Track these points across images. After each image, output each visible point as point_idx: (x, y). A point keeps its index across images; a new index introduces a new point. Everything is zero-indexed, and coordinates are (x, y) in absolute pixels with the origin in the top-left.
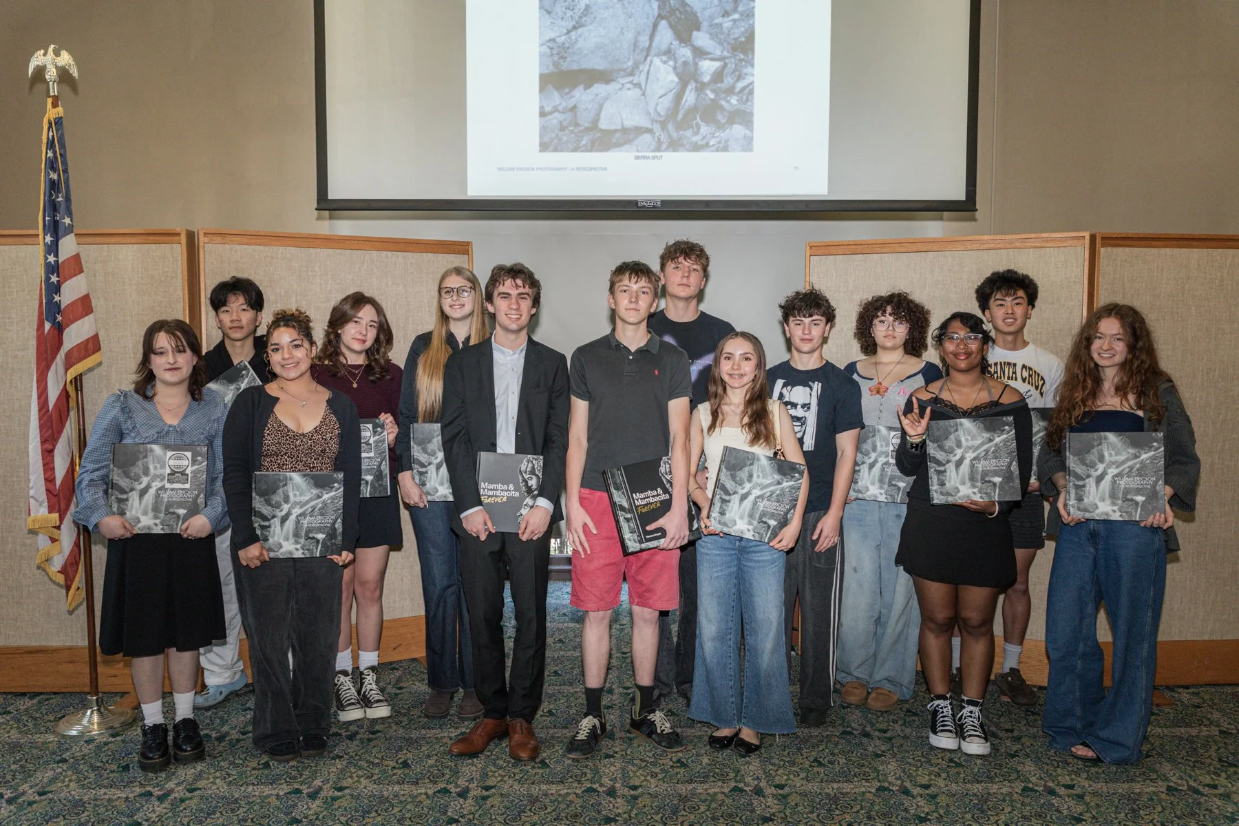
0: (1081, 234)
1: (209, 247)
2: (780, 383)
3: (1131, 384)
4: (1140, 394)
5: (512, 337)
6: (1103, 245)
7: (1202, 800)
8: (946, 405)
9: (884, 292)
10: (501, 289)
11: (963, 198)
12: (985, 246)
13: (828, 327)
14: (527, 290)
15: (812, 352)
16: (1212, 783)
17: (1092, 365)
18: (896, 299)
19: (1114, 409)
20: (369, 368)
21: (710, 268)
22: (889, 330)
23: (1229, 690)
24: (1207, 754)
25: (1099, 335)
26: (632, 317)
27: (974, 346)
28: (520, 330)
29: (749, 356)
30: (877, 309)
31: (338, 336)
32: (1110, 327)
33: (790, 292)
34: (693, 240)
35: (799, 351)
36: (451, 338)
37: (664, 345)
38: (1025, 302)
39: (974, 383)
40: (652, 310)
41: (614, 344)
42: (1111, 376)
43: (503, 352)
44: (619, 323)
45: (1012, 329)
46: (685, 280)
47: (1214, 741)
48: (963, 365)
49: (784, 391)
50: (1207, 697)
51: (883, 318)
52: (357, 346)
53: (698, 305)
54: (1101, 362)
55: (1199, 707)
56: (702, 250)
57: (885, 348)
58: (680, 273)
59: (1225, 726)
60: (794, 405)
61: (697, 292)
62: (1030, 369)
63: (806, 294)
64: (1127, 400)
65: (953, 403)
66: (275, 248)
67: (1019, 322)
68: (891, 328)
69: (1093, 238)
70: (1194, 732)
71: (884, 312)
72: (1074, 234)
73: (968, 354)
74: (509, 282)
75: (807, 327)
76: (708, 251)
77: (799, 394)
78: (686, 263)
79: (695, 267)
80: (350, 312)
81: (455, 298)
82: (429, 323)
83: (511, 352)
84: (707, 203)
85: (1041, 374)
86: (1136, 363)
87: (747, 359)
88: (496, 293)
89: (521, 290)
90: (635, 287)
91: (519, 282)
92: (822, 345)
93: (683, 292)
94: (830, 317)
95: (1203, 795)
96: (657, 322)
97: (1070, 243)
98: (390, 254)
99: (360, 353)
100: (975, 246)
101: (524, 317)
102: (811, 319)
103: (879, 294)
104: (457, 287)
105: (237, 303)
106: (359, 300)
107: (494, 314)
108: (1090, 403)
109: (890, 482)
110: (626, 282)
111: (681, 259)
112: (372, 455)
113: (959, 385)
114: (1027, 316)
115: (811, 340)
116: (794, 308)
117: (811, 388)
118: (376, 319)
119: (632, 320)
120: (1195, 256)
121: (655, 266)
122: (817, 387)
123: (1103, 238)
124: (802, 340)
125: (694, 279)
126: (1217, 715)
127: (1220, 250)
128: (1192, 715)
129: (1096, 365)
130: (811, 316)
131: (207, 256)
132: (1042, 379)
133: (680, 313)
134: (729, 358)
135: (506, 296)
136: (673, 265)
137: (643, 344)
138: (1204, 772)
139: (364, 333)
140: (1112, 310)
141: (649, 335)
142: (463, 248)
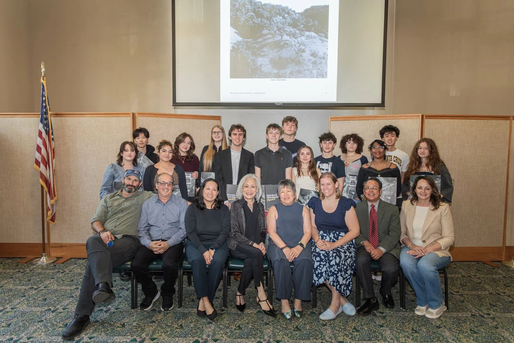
0: (419, 115)
1: (139, 118)
2: (319, 162)
3: (430, 163)
4: (433, 167)
5: (237, 147)
6: (426, 118)
7: (454, 296)
8: (373, 169)
9: (350, 133)
10: (234, 132)
11: (380, 102)
12: (387, 118)
13: (334, 145)
14: (242, 132)
15: (329, 152)
16: (457, 291)
17: (418, 157)
18: (354, 136)
19: (425, 171)
20: (187, 157)
21: (298, 125)
22: (351, 145)
23: (466, 263)
24: (457, 283)
25: (420, 147)
26: (273, 141)
27: (382, 150)
28: (240, 145)
29: (309, 153)
30: (348, 139)
31: (178, 147)
32: (424, 145)
33: (322, 133)
34: (293, 116)
35: (325, 152)
36: (214, 147)
37: (283, 149)
38: (395, 135)
39: (381, 162)
40: (280, 139)
41: (268, 150)
42: (424, 161)
43: (234, 152)
44: (269, 144)
45: (391, 144)
46: (290, 129)
47: (460, 279)
48: (378, 156)
49: (320, 165)
50: (459, 265)
51: (350, 142)
52: (184, 150)
53: (294, 136)
54: (421, 156)
55: (456, 268)
56: (295, 119)
57: (350, 151)
58: (288, 127)
59: (463, 274)
60: (323, 170)
61: (294, 132)
62: (397, 157)
63: (327, 134)
64: (429, 168)
65: (375, 168)
66: (159, 118)
67: (393, 142)
68: (352, 145)
69: (422, 116)
70: (453, 276)
71: (350, 140)
72: (416, 115)
73: (380, 153)
74: (236, 130)
75: (327, 144)
76: (297, 119)
77: (325, 166)
78: (290, 124)
79: (293, 124)
80: (182, 139)
81: (217, 135)
82: (208, 143)
83: (237, 152)
84: (297, 104)
85: (400, 159)
86: (432, 157)
87: (308, 154)
88: (232, 133)
89: (240, 133)
90: (274, 132)
91: (240, 130)
92: (332, 150)
93: (289, 133)
94: (335, 141)
95: (454, 295)
96: (281, 142)
97: (415, 117)
98: (195, 120)
99: (185, 152)
100: (384, 118)
101: (241, 141)
102: (329, 142)
103: (348, 134)
104: (217, 131)
105: (142, 135)
106: (185, 135)
107: (231, 140)
108: (417, 170)
109: (350, 192)
110: (271, 130)
111: (289, 122)
112: (190, 183)
113: (376, 162)
114: (396, 140)
115: (329, 148)
116: (324, 138)
117: (329, 164)
118: (190, 141)
119: (273, 143)
120: (456, 121)
121: (280, 125)
122: (331, 164)
123: (426, 116)
124: (326, 148)
125: (293, 128)
126: (461, 271)
127: (465, 120)
128: (453, 271)
129: (419, 157)
130: (329, 141)
131: (139, 121)
132: (401, 160)
133: (288, 139)
134: (303, 154)
135: (235, 134)
136: (286, 124)
137: (277, 150)
138: (455, 288)
139: (186, 146)
140: (424, 140)
141: (279, 147)
142: (218, 118)
